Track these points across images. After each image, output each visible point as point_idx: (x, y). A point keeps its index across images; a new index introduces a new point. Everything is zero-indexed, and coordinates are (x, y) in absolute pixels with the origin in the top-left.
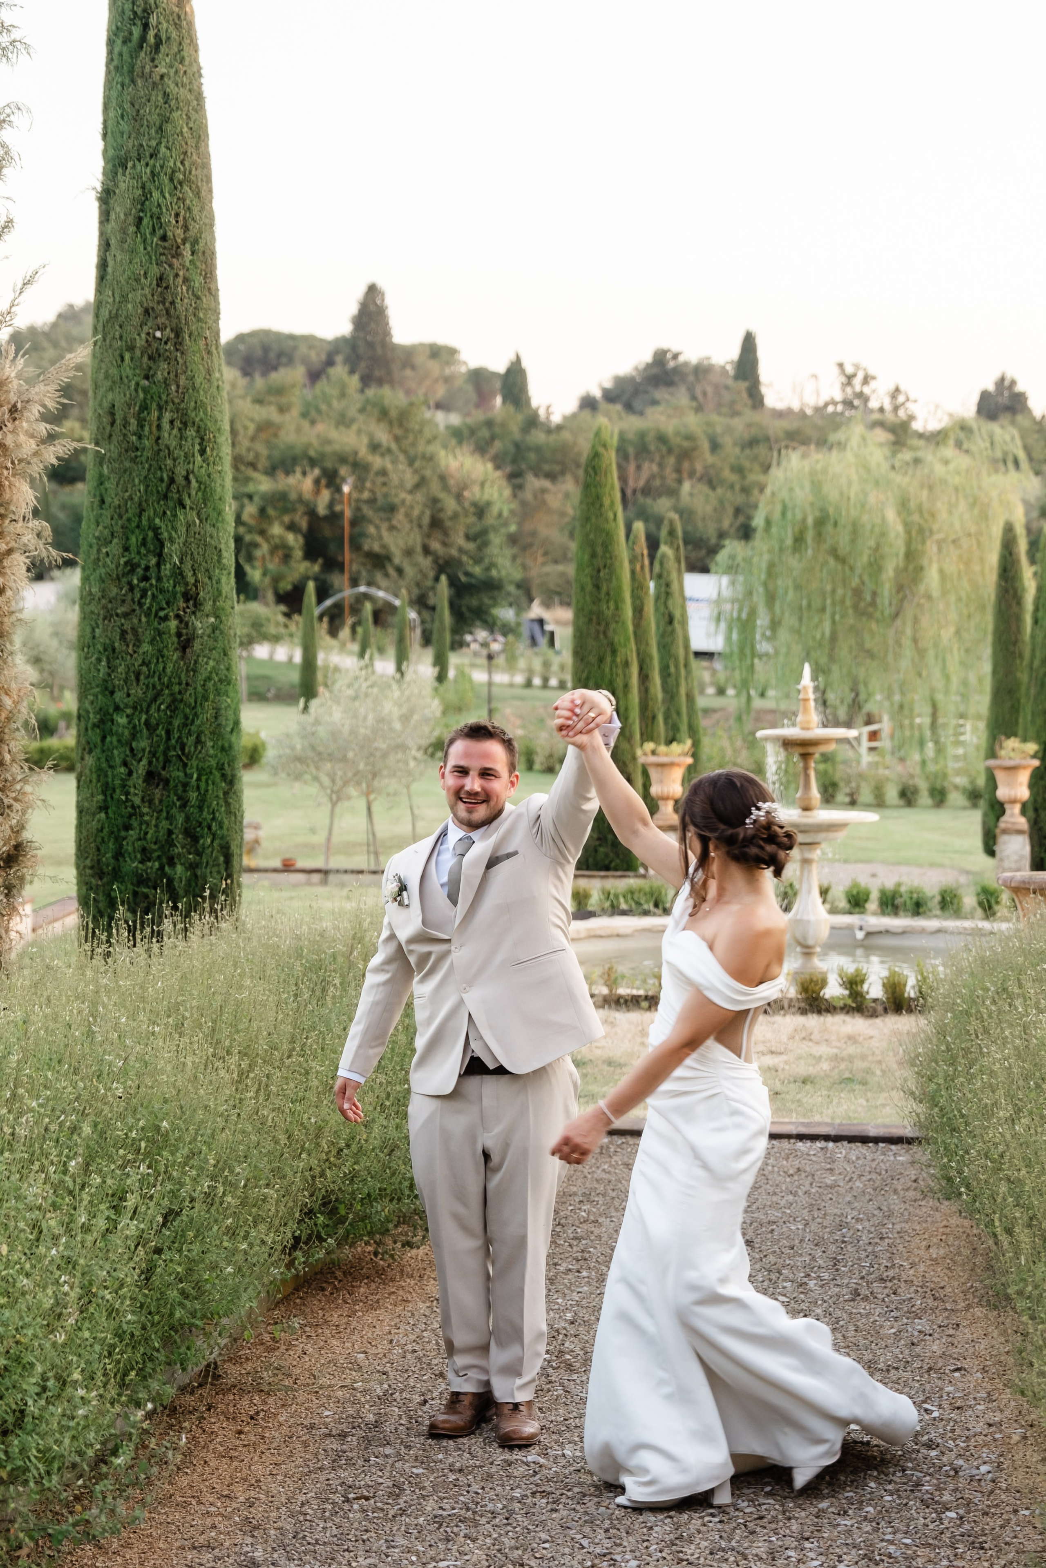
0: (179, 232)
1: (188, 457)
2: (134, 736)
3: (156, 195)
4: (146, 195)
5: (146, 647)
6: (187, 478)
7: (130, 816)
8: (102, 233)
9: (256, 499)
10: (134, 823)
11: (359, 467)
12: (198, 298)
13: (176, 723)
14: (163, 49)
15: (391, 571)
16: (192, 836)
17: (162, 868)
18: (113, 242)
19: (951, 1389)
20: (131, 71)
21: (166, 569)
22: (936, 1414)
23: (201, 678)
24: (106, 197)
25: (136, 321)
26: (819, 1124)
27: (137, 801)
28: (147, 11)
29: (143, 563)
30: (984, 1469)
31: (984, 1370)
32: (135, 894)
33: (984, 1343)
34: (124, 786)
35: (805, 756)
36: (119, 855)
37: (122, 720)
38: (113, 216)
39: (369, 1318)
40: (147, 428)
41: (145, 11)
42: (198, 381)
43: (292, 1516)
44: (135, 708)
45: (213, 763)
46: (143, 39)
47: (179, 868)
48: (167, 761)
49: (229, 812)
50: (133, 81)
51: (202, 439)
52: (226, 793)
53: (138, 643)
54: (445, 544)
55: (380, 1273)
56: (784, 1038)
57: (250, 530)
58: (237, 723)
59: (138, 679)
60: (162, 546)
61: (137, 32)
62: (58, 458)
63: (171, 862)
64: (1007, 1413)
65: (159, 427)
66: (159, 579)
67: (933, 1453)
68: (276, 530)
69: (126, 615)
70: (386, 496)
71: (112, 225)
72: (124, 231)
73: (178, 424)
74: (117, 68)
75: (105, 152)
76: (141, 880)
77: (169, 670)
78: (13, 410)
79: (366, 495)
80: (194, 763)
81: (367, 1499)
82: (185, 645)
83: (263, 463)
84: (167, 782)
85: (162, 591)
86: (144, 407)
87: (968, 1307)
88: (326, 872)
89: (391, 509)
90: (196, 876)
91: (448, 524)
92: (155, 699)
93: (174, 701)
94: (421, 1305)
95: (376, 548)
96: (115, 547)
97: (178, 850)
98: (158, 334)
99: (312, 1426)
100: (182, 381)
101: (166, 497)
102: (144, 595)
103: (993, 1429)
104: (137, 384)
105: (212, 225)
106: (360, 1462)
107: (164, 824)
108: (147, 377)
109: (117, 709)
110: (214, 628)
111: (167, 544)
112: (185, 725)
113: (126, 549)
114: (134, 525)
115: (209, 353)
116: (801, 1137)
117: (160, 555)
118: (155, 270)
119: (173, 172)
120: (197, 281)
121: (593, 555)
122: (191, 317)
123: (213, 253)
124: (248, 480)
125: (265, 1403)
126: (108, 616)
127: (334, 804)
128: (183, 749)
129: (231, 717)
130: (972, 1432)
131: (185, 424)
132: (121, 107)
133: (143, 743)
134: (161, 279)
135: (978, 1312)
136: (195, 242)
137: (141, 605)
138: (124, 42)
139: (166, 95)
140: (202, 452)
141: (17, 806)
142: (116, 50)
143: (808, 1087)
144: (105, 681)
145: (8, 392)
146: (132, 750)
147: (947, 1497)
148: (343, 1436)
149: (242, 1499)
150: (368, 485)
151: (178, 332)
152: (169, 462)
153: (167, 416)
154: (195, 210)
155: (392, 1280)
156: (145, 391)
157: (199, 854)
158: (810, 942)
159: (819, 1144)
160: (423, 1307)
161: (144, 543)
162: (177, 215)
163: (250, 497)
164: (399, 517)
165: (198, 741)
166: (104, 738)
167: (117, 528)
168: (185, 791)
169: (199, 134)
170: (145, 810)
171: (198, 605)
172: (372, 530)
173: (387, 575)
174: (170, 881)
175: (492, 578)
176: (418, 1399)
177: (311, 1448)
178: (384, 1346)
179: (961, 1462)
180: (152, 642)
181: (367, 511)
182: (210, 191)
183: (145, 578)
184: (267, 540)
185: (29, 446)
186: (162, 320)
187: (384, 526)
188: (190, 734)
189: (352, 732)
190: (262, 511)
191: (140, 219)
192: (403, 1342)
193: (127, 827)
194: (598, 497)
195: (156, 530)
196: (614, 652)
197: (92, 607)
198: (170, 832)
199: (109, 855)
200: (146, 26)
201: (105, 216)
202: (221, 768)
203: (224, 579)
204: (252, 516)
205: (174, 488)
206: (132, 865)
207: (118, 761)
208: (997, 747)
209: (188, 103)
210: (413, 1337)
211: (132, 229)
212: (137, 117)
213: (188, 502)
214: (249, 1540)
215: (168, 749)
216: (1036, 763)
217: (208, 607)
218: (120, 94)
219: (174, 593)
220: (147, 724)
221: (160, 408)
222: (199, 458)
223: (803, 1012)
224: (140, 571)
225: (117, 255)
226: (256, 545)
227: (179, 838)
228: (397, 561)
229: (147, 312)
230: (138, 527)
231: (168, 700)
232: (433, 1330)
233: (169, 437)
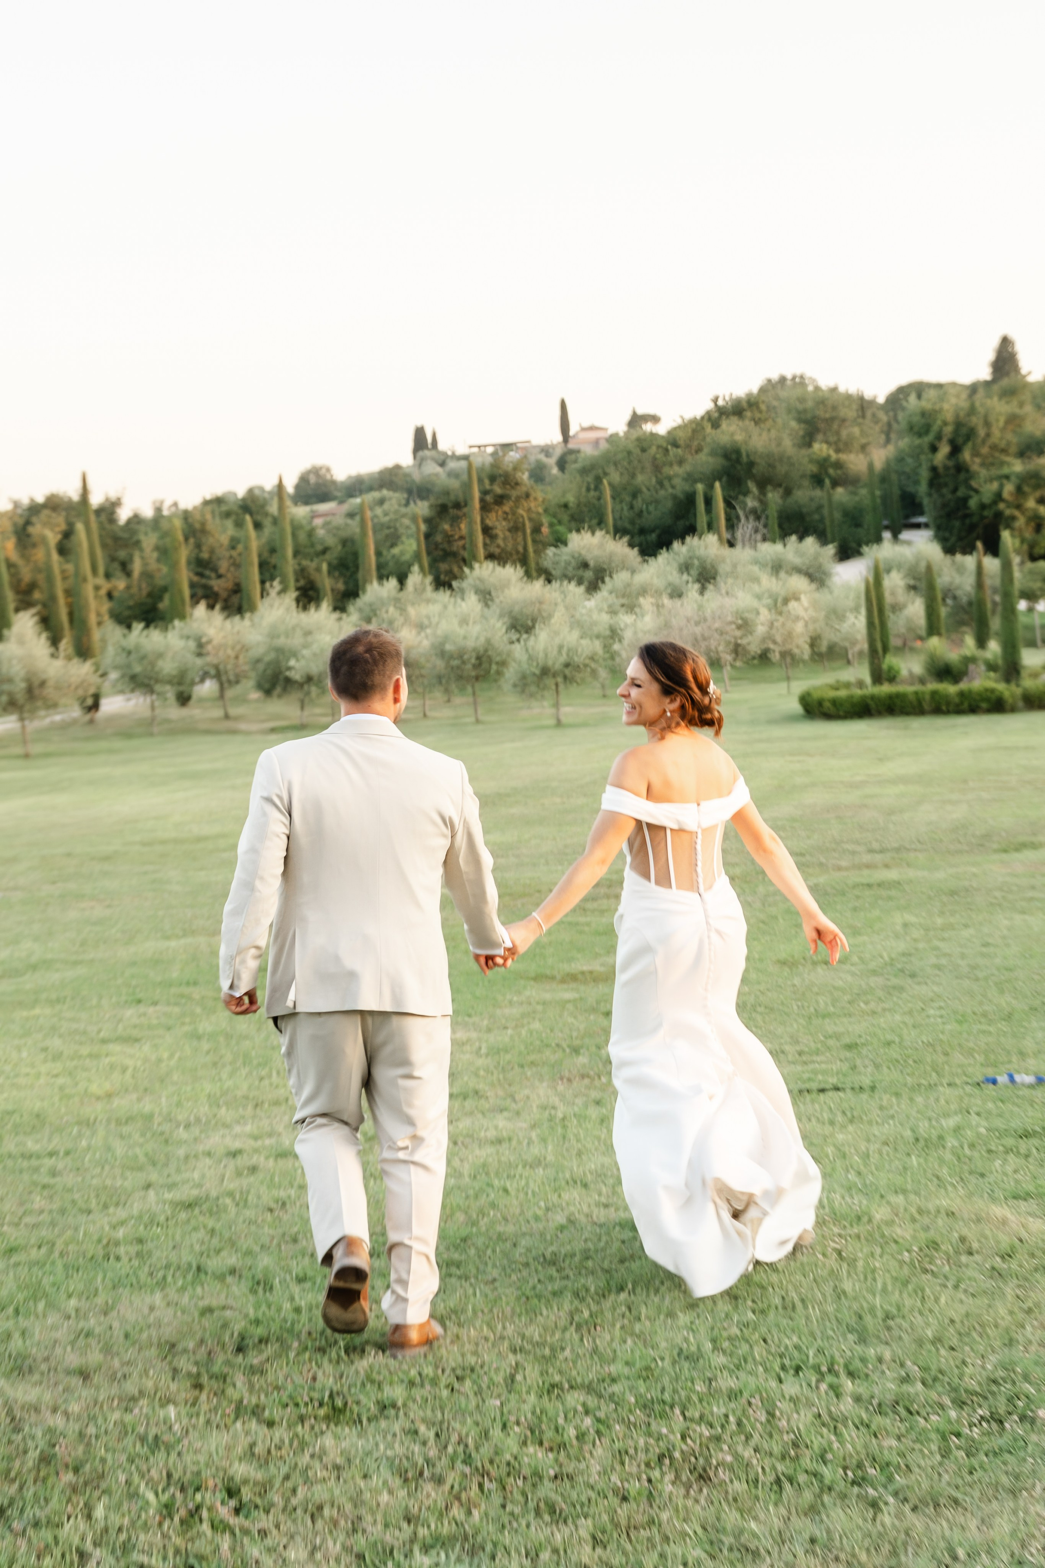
9: (1013, 478)
57: (1009, 505)
68: (1031, 504)
83: (1013, 449)
124: (1002, 464)
163: (1007, 477)
184: (1023, 513)
190: (1019, 490)
204: (1011, 494)
226: (1013, 518)
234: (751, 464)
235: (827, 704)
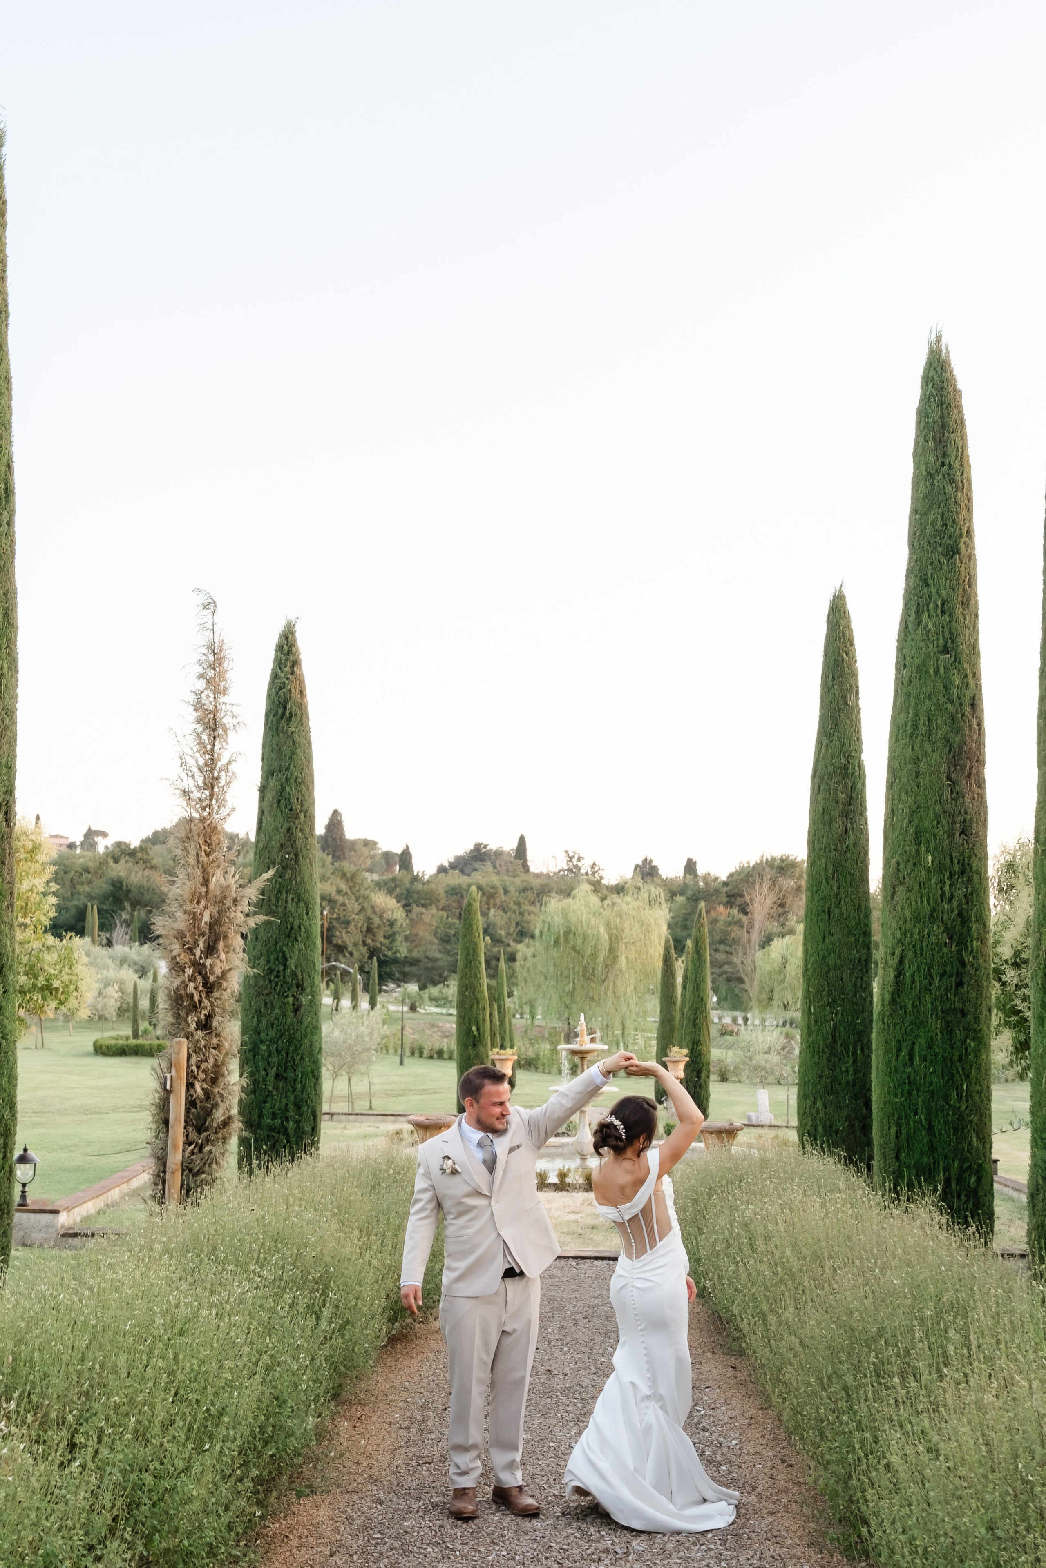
0: (299, 807)
1: (300, 917)
2: (270, 1056)
3: (288, 789)
4: (283, 789)
5: (277, 1011)
6: (299, 927)
7: (267, 1096)
8: (260, 807)
10: (269, 1100)
11: (331, 902)
12: (307, 838)
13: (291, 1049)
14: (293, 719)
15: (347, 954)
16: (298, 1107)
17: (282, 1122)
18: (266, 811)
19: (706, 1398)
20: (277, 729)
21: (288, 972)
22: (702, 1412)
23: (304, 1026)
24: (263, 789)
25: (276, 850)
26: (605, 1251)
27: (270, 1088)
28: (286, 702)
29: (277, 969)
30: (734, 1442)
31: (720, 1387)
32: (268, 1136)
33: (715, 1374)
34: (264, 1081)
35: (582, 1059)
36: (261, 1115)
37: (264, 1047)
38: (266, 799)
39: (406, 1363)
40: (280, 903)
41: (285, 701)
42: (306, 880)
43: (393, 1473)
44: (270, 1041)
45: (309, 1069)
46: (283, 714)
47: (291, 1123)
48: (286, 1068)
49: (316, 1094)
50: (278, 734)
51: (307, 907)
52: (315, 1084)
53: (273, 1008)
54: (373, 940)
55: (405, 1336)
56: (579, 1204)
58: (320, 1049)
59: (272, 1027)
60: (286, 960)
61: (280, 711)
62: (256, 924)
63: (287, 1119)
64: (737, 1411)
65: (286, 902)
66: (284, 977)
67: (707, 1434)
69: (267, 995)
70: (345, 916)
71: (265, 803)
72: (271, 806)
73: (296, 900)
74: (270, 728)
75: (263, 768)
76: (272, 1129)
77: (288, 1022)
78: (235, 901)
79: (335, 916)
80: (300, 1069)
81: (429, 1463)
82: (296, 1010)
84: (286, 1079)
85: (286, 982)
86: (279, 892)
87: (704, 1352)
88: (332, 1114)
89: (347, 923)
90: (299, 1127)
91: (375, 930)
92: (281, 1037)
93: (291, 1038)
94: (430, 1355)
95: (340, 942)
96: (263, 961)
97: (291, 1113)
98: (287, 856)
99: (390, 1423)
100: (298, 879)
101: (289, 936)
102: (277, 984)
103: (733, 1420)
104: (276, 881)
105: (314, 803)
106: (420, 1443)
107: (284, 1100)
108: (281, 877)
109: (262, 1042)
110: (311, 1001)
111: (289, 960)
112: (295, 1050)
113: (268, 962)
114: (273, 949)
115: (311, 865)
116: (596, 1258)
117: (285, 965)
118: (286, 825)
119: (297, 778)
120: (307, 830)
121: (468, 954)
122: (303, 849)
123: (314, 817)
125: (363, 1410)
126: (259, 995)
127: (334, 1079)
128: (294, 1062)
129: (318, 1046)
130: (723, 1422)
131: (299, 900)
132: (271, 745)
133: (274, 1059)
134: (289, 829)
135: (709, 1355)
136: (306, 812)
137: (275, 989)
138: (274, 716)
139: (294, 742)
140: (307, 914)
141: (230, 1097)
142: (270, 719)
143: (595, 1231)
144: (256, 1028)
145: (231, 891)
146: (268, 1063)
147: (719, 1458)
148: (408, 1428)
149: (365, 1464)
150: (336, 911)
151: (296, 855)
152: (291, 919)
153: (290, 896)
154: (306, 796)
155: (412, 1340)
156: (280, 884)
157: (301, 1115)
158: (585, 1153)
159: (605, 1262)
160: (431, 1355)
161: (277, 959)
162: (298, 799)
164: (352, 927)
165: (302, 1058)
166: (254, 1056)
167: (264, 951)
168: (295, 1083)
169: (309, 760)
170: (274, 1093)
171: (303, 990)
172: (338, 933)
173: (345, 956)
174: (286, 1129)
175: (396, 958)
176: (441, 1407)
177: (394, 1435)
178: (417, 1378)
179: (722, 1439)
180: (280, 1008)
181: (335, 923)
182: (313, 787)
183: (277, 976)
185: (240, 918)
186: (289, 849)
187: (344, 931)
188: (298, 1054)
189: (344, 1042)
191: (279, 801)
192: (426, 1375)
193: (265, 1102)
194: (471, 925)
195: (283, 953)
196: (478, 1003)
197: (250, 990)
198: (287, 1104)
199: (256, 1116)
200: (285, 708)
201: (262, 799)
202: (313, 1072)
203: (316, 977)
205: (293, 931)
206: (267, 1121)
207: (261, 1068)
208: (668, 1051)
209: (305, 745)
210: (431, 1373)
211: (276, 805)
212: (280, 751)
213: (299, 939)
214: (375, 1488)
215: (287, 1062)
216: (688, 1059)
217: (308, 991)
218: (271, 741)
219: (292, 984)
220: (277, 1049)
221: (287, 892)
222: (305, 917)
223: (587, 1190)
224: (275, 973)
225: (267, 817)
227: (291, 1107)
228: (350, 949)
229: (282, 845)
230: (275, 951)
231: (288, 1038)
232: (440, 1369)
233: (291, 906)
234: (129, 891)
235: (104, 1047)
